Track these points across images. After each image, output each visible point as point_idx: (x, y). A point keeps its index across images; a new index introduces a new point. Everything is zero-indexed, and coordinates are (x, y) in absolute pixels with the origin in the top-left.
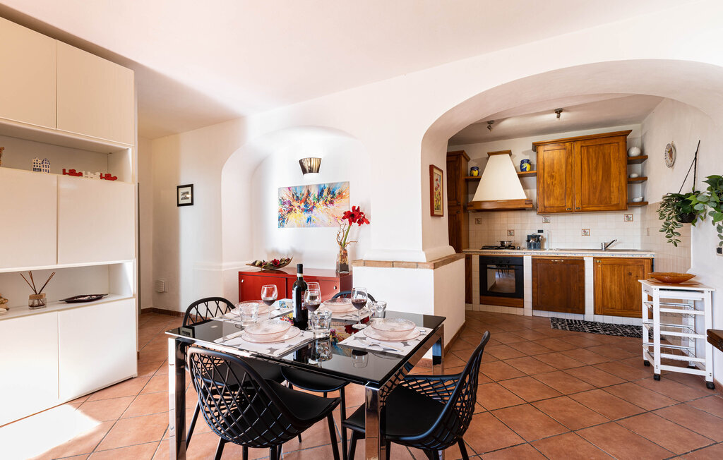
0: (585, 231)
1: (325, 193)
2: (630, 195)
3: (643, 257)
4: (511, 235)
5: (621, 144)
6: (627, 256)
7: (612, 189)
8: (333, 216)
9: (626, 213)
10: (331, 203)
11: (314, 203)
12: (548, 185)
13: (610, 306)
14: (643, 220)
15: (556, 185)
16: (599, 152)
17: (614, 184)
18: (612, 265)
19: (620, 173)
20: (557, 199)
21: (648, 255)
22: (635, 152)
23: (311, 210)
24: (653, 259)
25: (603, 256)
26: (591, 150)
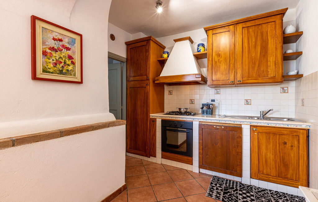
0: (247, 101)
2: (285, 69)
3: (298, 127)
4: (192, 103)
5: (278, 22)
6: (282, 126)
7: (269, 63)
9: (283, 86)
12: (216, 62)
13: (265, 172)
14: (297, 92)
15: (222, 62)
16: (257, 32)
17: (271, 59)
18: (268, 133)
19: (276, 48)
20: (222, 74)
21: (304, 126)
22: (290, 30)
24: (308, 130)
25: (259, 124)
26: (251, 30)
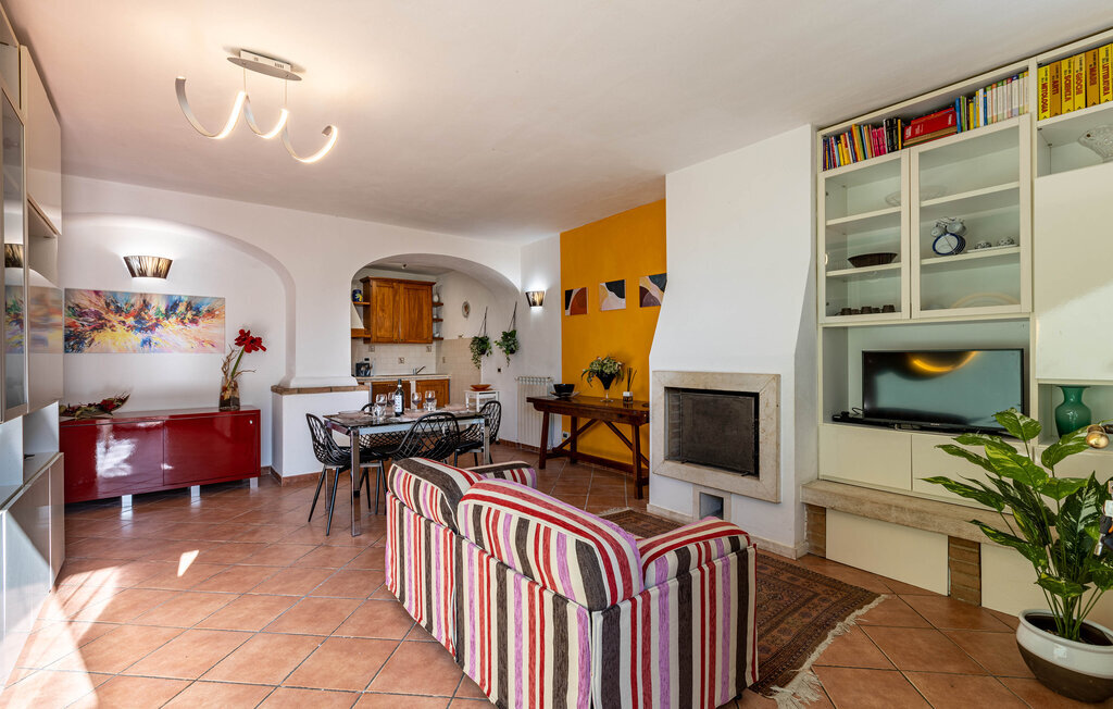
0: (401, 359)
1: (181, 308)
2: (432, 332)
5: (428, 291)
7: (424, 325)
8: (196, 339)
9: (429, 345)
10: (194, 321)
11: (157, 319)
12: (380, 318)
14: (439, 351)
15: (386, 319)
16: (415, 296)
17: (425, 322)
20: (387, 331)
23: (152, 328)
26: (410, 292)
